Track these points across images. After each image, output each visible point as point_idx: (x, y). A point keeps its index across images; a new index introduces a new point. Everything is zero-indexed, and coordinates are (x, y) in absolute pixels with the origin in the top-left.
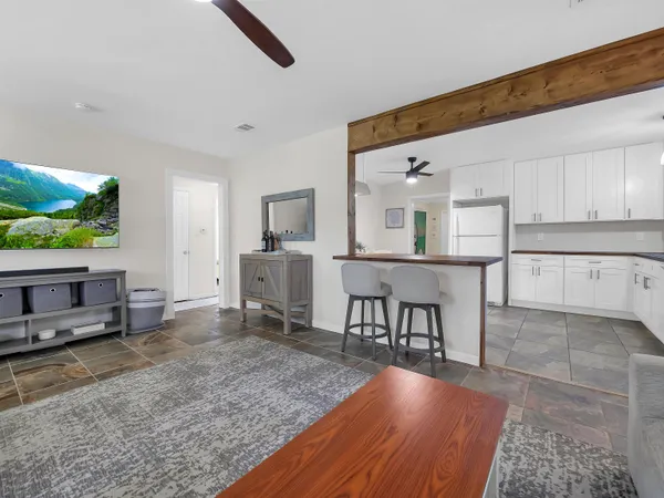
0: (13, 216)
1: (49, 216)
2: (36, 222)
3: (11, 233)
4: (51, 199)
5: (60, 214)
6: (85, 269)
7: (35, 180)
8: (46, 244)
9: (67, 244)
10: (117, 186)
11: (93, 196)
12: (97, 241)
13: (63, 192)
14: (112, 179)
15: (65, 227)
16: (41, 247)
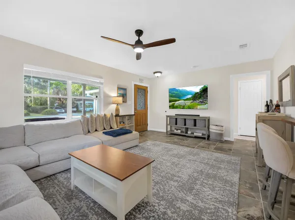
0: (176, 101)
1: (184, 100)
2: (181, 102)
3: (175, 105)
4: (185, 95)
5: (187, 99)
6: (199, 116)
7: (180, 91)
8: (183, 108)
9: (189, 108)
10: (207, 88)
11: (198, 93)
12: (199, 107)
13: (188, 93)
14: (205, 86)
15: (188, 103)
16: (182, 108)
